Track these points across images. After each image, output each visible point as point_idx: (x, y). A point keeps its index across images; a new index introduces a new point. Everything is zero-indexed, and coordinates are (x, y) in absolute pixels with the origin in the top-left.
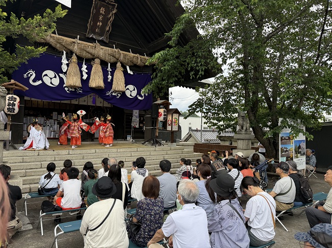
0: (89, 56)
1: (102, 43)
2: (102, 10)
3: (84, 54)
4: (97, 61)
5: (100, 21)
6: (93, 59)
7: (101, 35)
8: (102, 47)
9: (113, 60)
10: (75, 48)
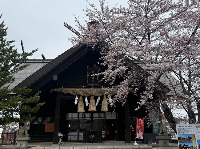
0: (88, 95)
1: (95, 87)
2: (93, 72)
3: (85, 95)
4: (93, 97)
5: (93, 77)
6: (91, 96)
7: (95, 83)
8: (95, 89)
9: (101, 95)
10: (81, 93)
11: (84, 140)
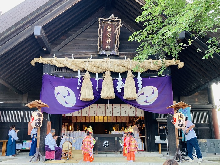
2: (109, 29)
4: (108, 74)
5: (108, 38)
8: (112, 60)
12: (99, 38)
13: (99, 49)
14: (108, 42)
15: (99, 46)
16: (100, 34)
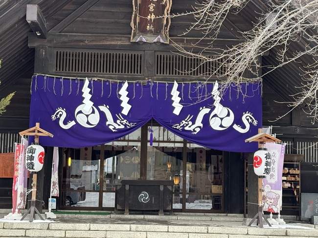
5: (151, 13)
7: (156, 32)
11: (119, 207)
12: (134, 13)
13: (133, 31)
14: (151, 19)
15: (133, 28)
16: (136, 5)
